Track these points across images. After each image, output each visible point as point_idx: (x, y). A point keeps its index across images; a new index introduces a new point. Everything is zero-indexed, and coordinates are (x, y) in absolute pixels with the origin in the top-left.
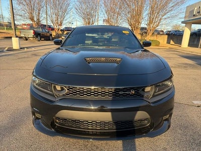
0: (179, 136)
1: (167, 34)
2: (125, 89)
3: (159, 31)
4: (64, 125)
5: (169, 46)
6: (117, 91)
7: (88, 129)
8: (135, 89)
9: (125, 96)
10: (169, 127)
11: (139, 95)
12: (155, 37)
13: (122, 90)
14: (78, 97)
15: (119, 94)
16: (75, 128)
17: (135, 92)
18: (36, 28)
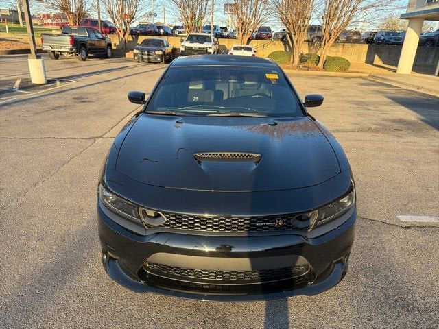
0: (362, 289)
1: (367, 41)
2: (265, 217)
3: (350, 32)
4: (160, 273)
5: (370, 69)
6: (253, 222)
7: (202, 281)
8: (284, 218)
9: (266, 229)
10: (344, 274)
11: (290, 227)
12: (340, 48)
13: (260, 219)
14: (184, 229)
15: (254, 226)
16: (180, 278)
17: (284, 222)
18: (75, 31)
